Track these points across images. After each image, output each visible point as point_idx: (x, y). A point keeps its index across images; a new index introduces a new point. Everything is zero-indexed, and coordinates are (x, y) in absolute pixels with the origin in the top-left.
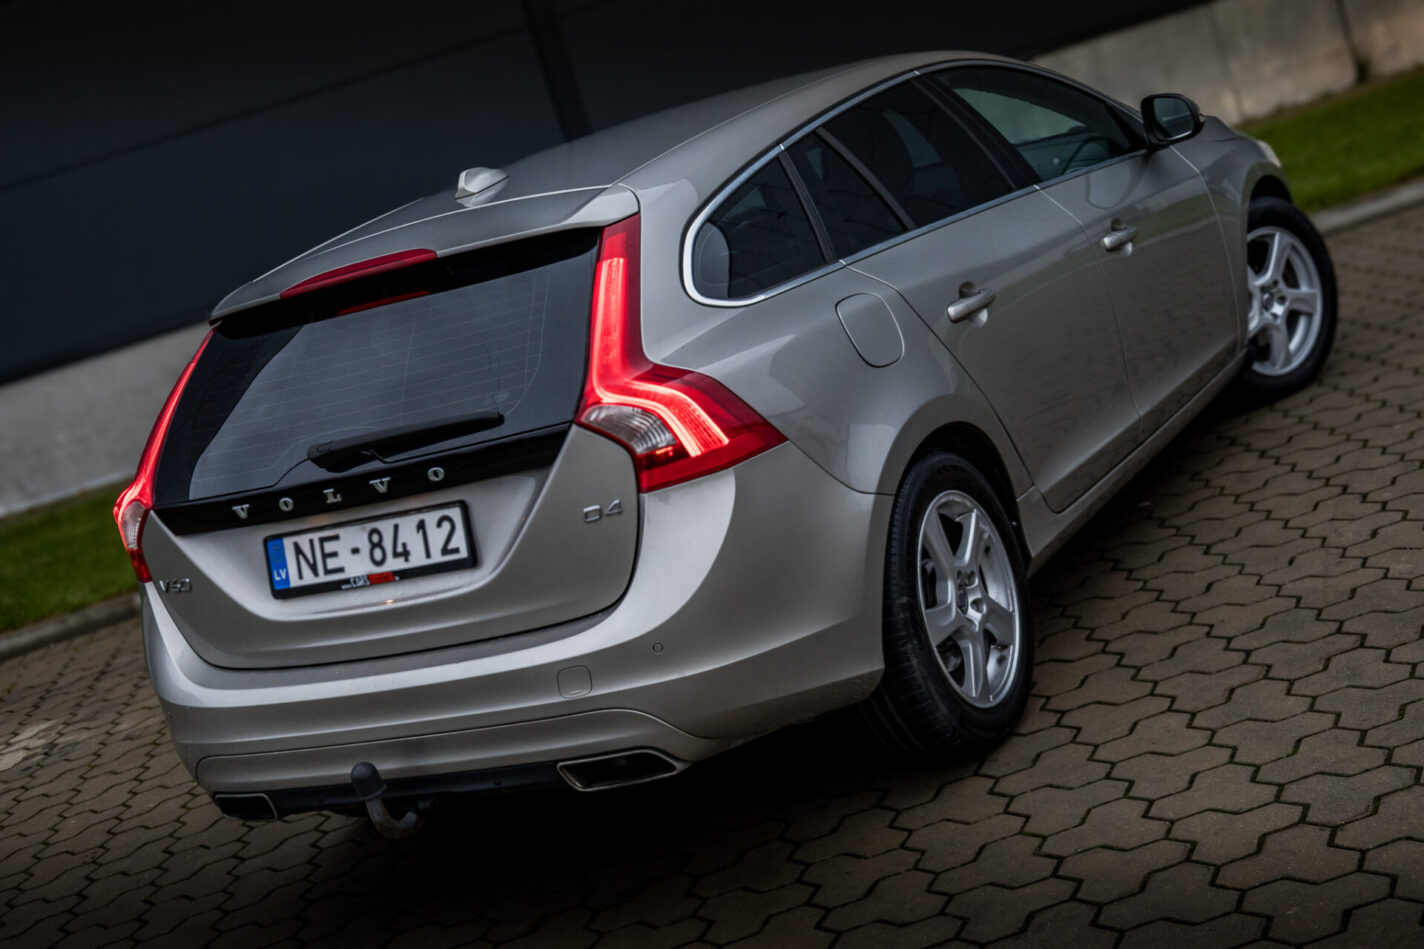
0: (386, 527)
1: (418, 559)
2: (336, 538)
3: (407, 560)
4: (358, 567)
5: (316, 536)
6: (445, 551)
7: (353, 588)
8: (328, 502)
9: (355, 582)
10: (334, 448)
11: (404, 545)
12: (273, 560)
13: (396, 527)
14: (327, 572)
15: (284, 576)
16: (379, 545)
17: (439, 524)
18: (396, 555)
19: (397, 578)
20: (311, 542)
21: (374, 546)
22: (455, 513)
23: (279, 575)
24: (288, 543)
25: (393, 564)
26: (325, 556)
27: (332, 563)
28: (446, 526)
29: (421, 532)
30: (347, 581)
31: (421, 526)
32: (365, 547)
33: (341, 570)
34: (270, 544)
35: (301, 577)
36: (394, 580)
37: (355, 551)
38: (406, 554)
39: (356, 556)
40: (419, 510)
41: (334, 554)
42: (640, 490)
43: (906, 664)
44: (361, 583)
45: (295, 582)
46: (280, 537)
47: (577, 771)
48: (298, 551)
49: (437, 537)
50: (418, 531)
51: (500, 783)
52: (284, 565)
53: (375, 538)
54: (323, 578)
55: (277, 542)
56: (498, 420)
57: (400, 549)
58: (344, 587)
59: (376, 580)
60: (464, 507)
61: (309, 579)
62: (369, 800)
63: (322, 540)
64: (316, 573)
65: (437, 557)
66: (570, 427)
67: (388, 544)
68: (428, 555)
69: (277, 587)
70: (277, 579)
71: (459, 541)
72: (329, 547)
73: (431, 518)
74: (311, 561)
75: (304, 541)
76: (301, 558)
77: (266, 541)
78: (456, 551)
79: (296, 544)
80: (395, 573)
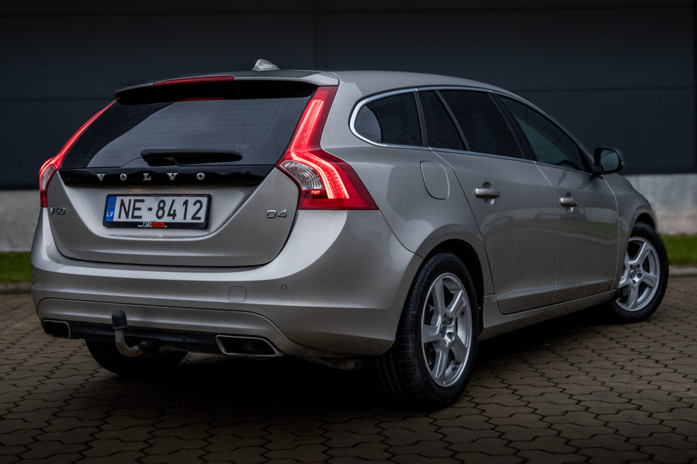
0: (168, 200)
1: (179, 219)
2: (143, 201)
3: (174, 218)
4: (148, 217)
5: (133, 198)
6: (194, 218)
7: (143, 228)
8: (144, 179)
9: (145, 224)
10: (155, 152)
11: (175, 211)
12: (109, 207)
13: (173, 201)
14: (133, 217)
15: (111, 215)
16: (163, 209)
17: (195, 204)
18: (169, 215)
19: (166, 227)
20: (130, 201)
21: (160, 208)
22: (204, 200)
23: (109, 214)
24: (119, 199)
25: (167, 219)
26: (135, 209)
27: (137, 213)
28: (198, 205)
29: (185, 206)
30: (141, 223)
31: (186, 203)
32: (155, 208)
33: (140, 217)
34: (110, 198)
35: (119, 217)
36: (164, 228)
37: (150, 209)
38: (174, 215)
39: (150, 212)
40: (187, 195)
41: (139, 209)
42: (297, 208)
43: (406, 345)
44: (147, 226)
45: (116, 219)
46: (116, 196)
47: (225, 341)
48: (122, 204)
49: (192, 210)
50: (183, 205)
51: (185, 340)
52: (113, 210)
53: (162, 205)
54: (130, 220)
55: (113, 198)
56: (239, 157)
57: (172, 212)
58: (139, 226)
59: (156, 226)
60: (210, 198)
61: (123, 219)
62: (117, 330)
63: (136, 201)
64: (127, 217)
65: (189, 220)
66: (273, 168)
67: (167, 209)
68: (185, 218)
69: (106, 220)
70: (108, 216)
71: (202, 214)
72: (138, 205)
73: (192, 200)
74: (127, 210)
75: (126, 200)
76: (122, 208)
77: (108, 196)
78: (199, 218)
79: (122, 201)
80: (166, 224)
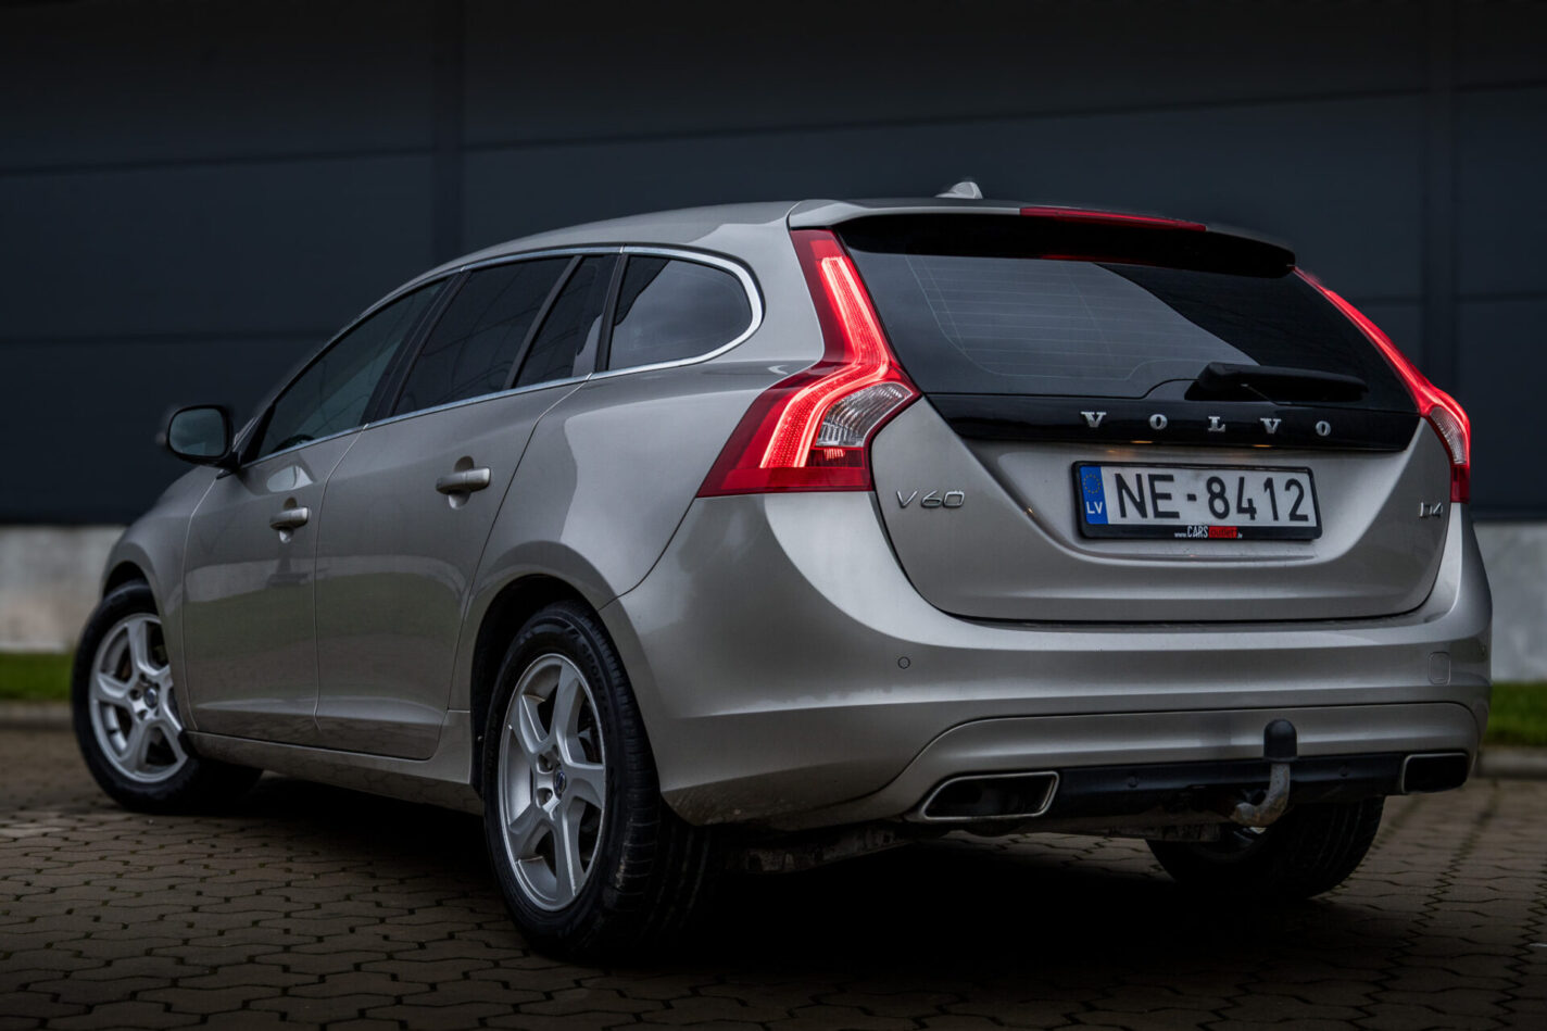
0: (1230, 479)
1: (1264, 518)
2: (1170, 478)
3: (1253, 518)
4: (1196, 515)
5: (1145, 473)
6: (1293, 516)
7: (1187, 539)
8: (1210, 429)
9: (1192, 532)
11: (1250, 501)
12: (1082, 489)
13: (1242, 480)
14: (1158, 514)
15: (1099, 511)
16: (1221, 495)
17: (1288, 488)
18: (1241, 510)
19: (1240, 536)
20: (1139, 477)
21: (1213, 496)
23: (1093, 508)
24: (1108, 475)
25: (1235, 519)
26: (1156, 497)
27: (1163, 506)
28: (1295, 490)
29: (1269, 490)
30: (1183, 529)
31: (1269, 484)
32: (1204, 496)
33: (1175, 515)
34: (1080, 470)
35: (1123, 514)
36: (1235, 539)
37: (1192, 498)
38: (1251, 511)
39: (1191, 503)
40: (1267, 469)
41: (1167, 497)
44: (1196, 535)
45: (1114, 517)
46: (1098, 465)
48: (1121, 484)
49: (1284, 500)
50: (1266, 490)
52: (1100, 497)
53: (1216, 488)
54: (1151, 520)
55: (1092, 469)
57: (1245, 504)
58: (1177, 535)
59: (1216, 535)
60: (1312, 476)
61: (1133, 517)
63: (1152, 478)
64: (1144, 514)
65: (1285, 521)
66: (1420, 420)
67: (1231, 495)
68: (1276, 517)
69: (1088, 522)
70: (1090, 512)
71: (1307, 508)
72: (1161, 487)
73: (1280, 479)
74: (1138, 499)
75: (1125, 475)
76: (1124, 492)
77: (1075, 469)
78: (1305, 518)
79: (1119, 478)
80: (1240, 529)
